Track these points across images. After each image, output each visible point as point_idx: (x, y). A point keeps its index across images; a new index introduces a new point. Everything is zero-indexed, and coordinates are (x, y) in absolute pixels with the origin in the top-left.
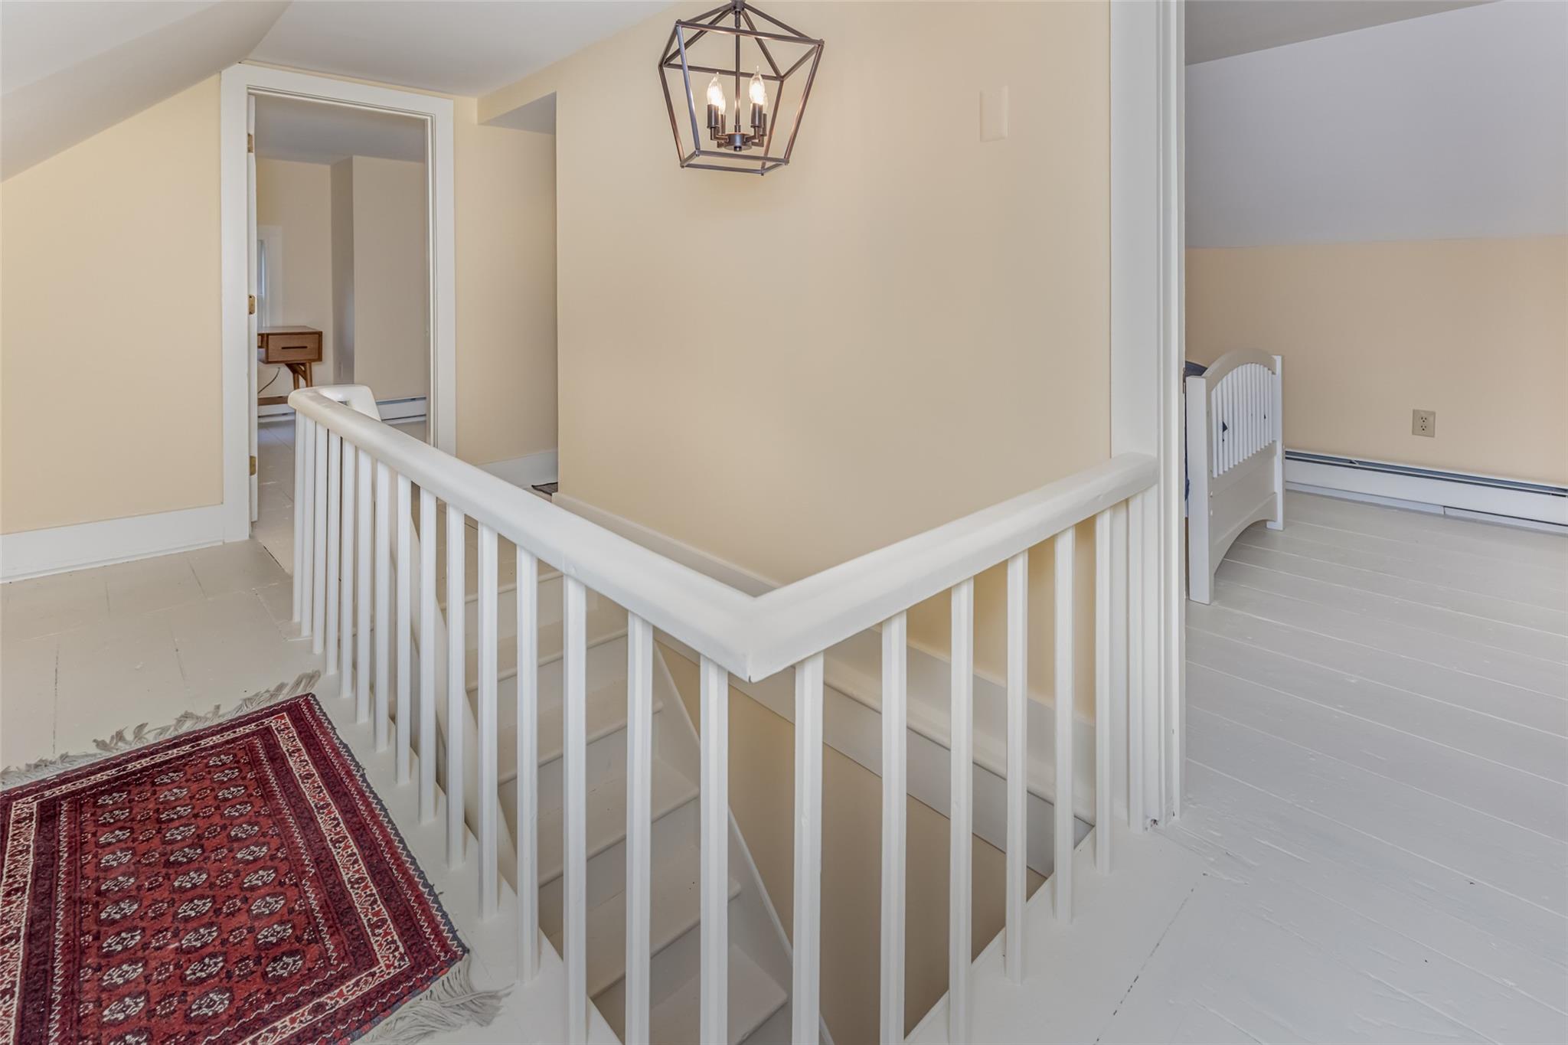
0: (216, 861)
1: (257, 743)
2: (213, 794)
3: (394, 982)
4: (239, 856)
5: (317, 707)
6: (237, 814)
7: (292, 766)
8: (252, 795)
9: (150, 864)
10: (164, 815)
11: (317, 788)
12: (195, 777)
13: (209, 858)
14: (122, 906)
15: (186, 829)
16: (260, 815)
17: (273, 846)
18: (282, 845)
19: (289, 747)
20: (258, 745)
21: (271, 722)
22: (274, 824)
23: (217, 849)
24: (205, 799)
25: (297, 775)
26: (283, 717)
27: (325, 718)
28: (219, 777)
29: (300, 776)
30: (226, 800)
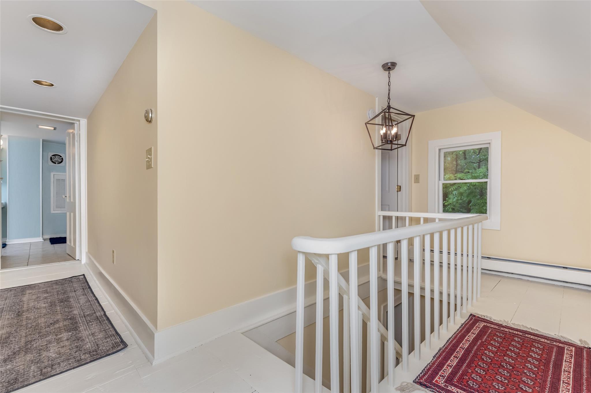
0: (500, 359)
1: (456, 379)
2: (486, 375)
3: (484, 322)
4: (493, 355)
5: (420, 375)
6: (484, 364)
7: (456, 363)
8: (475, 366)
9: (518, 371)
10: (506, 381)
11: (457, 353)
12: (487, 386)
13: (501, 360)
14: (530, 367)
15: (502, 372)
16: (478, 359)
17: (483, 351)
18: (480, 349)
19: (449, 369)
20: (457, 378)
21: (442, 383)
22: (477, 355)
23: (497, 360)
24: (489, 376)
25: (458, 360)
26: (437, 381)
27: (425, 369)
28: (479, 379)
29: (457, 359)
30: (484, 371)
